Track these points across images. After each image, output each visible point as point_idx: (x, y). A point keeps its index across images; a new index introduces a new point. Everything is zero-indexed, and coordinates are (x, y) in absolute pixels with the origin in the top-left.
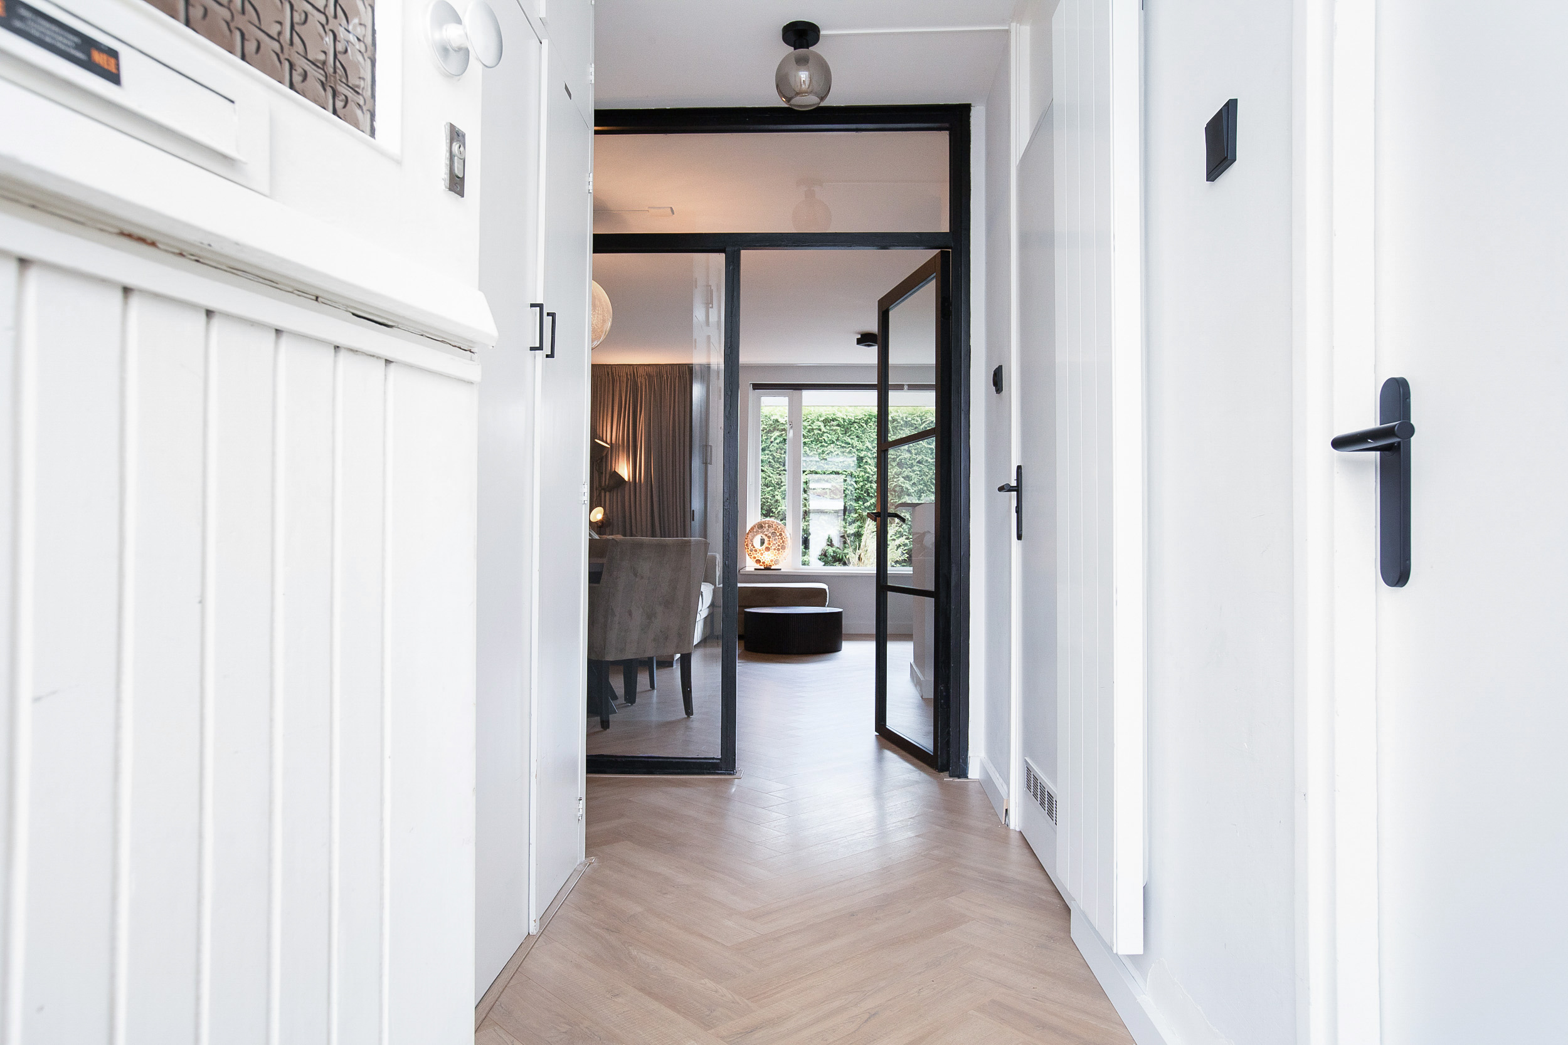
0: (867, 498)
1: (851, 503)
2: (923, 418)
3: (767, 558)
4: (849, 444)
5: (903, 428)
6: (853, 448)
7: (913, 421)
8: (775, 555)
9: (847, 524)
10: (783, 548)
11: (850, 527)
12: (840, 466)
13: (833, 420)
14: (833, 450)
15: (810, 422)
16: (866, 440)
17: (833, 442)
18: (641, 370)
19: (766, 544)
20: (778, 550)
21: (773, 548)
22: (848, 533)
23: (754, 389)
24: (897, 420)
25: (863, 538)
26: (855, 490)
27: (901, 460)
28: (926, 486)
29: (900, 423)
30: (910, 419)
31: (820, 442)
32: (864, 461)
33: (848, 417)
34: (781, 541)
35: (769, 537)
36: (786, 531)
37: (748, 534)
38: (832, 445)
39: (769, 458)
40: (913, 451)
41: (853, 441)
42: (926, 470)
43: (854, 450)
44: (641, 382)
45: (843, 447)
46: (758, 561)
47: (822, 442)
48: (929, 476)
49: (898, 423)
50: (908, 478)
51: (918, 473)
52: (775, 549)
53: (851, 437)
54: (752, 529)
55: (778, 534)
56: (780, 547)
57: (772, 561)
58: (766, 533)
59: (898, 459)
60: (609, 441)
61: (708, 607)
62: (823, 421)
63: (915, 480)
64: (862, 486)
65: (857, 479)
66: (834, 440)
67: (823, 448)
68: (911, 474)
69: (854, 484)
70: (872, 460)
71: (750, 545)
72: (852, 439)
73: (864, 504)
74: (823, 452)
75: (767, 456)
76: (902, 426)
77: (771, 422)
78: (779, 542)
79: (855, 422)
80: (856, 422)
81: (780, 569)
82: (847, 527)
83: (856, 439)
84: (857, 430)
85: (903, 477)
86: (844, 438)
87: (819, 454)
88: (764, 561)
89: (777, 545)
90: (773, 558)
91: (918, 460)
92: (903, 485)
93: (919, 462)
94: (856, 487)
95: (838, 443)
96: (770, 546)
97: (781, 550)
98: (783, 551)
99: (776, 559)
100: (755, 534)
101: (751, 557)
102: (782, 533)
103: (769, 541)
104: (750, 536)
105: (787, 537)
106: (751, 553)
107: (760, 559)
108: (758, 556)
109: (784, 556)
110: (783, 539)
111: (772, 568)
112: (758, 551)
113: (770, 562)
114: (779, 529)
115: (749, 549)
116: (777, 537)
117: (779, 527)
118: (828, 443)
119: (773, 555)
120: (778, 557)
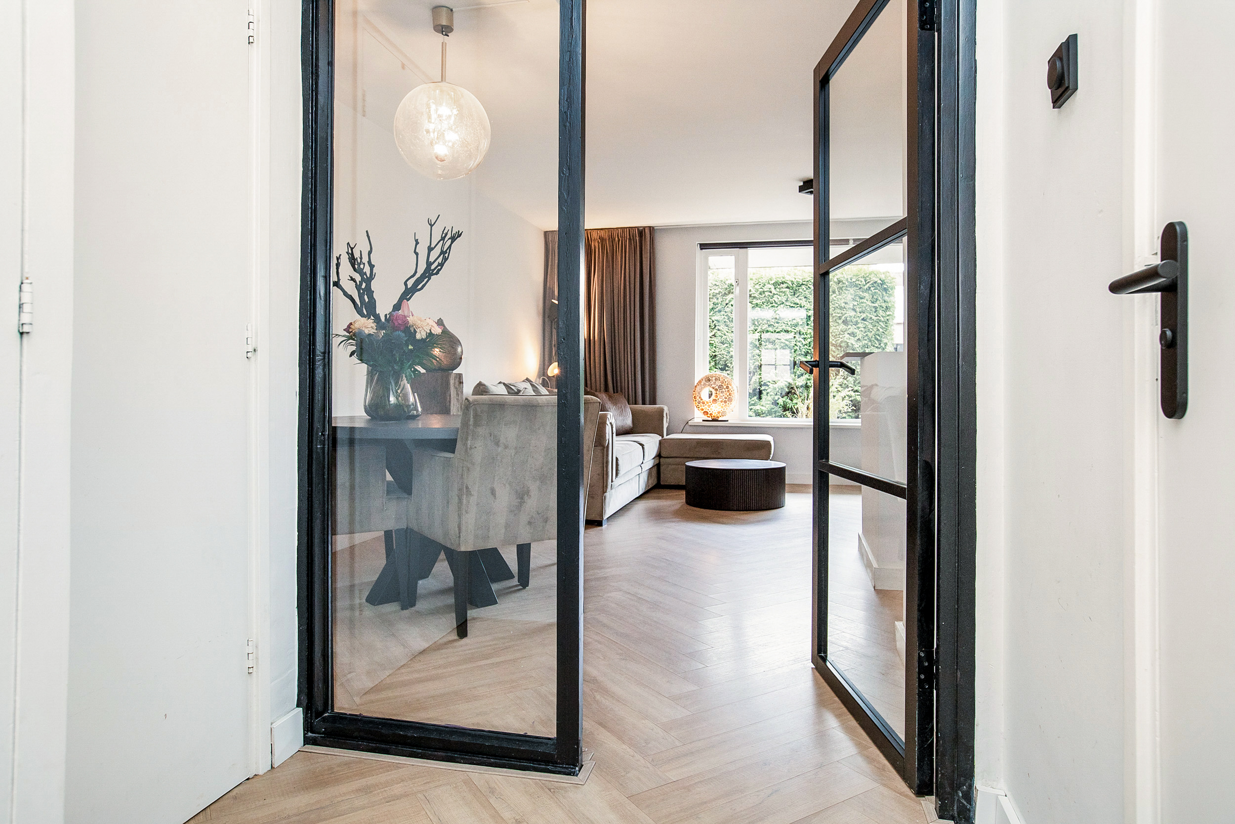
2: (867, 279)
3: (715, 409)
4: (798, 304)
5: (848, 289)
8: (722, 407)
9: (797, 377)
10: (730, 400)
11: (799, 379)
12: (789, 324)
15: (761, 286)
17: (783, 303)
18: (595, 235)
19: (713, 397)
20: (725, 402)
21: (720, 400)
22: (797, 385)
23: (701, 249)
27: (846, 318)
28: (870, 341)
31: (771, 303)
33: (797, 279)
34: (728, 394)
35: (716, 390)
36: (732, 384)
37: (696, 386)
38: (782, 306)
39: (724, 318)
40: (858, 310)
41: (801, 301)
42: (870, 326)
44: (594, 245)
46: (706, 413)
47: (772, 303)
48: (873, 332)
49: (843, 283)
50: (853, 334)
51: (863, 329)
52: (722, 402)
54: (700, 382)
55: (725, 387)
56: (727, 400)
57: (719, 413)
58: (713, 386)
59: (843, 317)
61: (653, 459)
62: (773, 284)
63: (860, 336)
65: (805, 336)
66: (784, 301)
68: (856, 331)
69: (802, 340)
71: (698, 398)
72: (800, 299)
75: (723, 317)
77: (726, 286)
78: (726, 394)
79: (802, 284)
80: (804, 285)
81: (728, 421)
82: (797, 379)
83: (804, 299)
85: (848, 334)
86: (793, 299)
88: (711, 412)
89: (724, 397)
90: (720, 410)
91: (862, 317)
92: (848, 341)
93: (863, 319)
94: (804, 343)
96: (717, 399)
97: (728, 402)
98: (730, 403)
99: (723, 410)
100: (703, 387)
101: (700, 409)
102: (729, 385)
103: (717, 393)
104: (698, 388)
105: (734, 390)
106: (699, 405)
107: (708, 411)
108: (706, 408)
109: (731, 408)
110: (730, 392)
111: (719, 419)
112: (706, 403)
113: (717, 414)
114: (726, 382)
115: (697, 401)
116: (724, 390)
117: (726, 380)
118: (778, 303)
119: (720, 407)
120: (725, 409)
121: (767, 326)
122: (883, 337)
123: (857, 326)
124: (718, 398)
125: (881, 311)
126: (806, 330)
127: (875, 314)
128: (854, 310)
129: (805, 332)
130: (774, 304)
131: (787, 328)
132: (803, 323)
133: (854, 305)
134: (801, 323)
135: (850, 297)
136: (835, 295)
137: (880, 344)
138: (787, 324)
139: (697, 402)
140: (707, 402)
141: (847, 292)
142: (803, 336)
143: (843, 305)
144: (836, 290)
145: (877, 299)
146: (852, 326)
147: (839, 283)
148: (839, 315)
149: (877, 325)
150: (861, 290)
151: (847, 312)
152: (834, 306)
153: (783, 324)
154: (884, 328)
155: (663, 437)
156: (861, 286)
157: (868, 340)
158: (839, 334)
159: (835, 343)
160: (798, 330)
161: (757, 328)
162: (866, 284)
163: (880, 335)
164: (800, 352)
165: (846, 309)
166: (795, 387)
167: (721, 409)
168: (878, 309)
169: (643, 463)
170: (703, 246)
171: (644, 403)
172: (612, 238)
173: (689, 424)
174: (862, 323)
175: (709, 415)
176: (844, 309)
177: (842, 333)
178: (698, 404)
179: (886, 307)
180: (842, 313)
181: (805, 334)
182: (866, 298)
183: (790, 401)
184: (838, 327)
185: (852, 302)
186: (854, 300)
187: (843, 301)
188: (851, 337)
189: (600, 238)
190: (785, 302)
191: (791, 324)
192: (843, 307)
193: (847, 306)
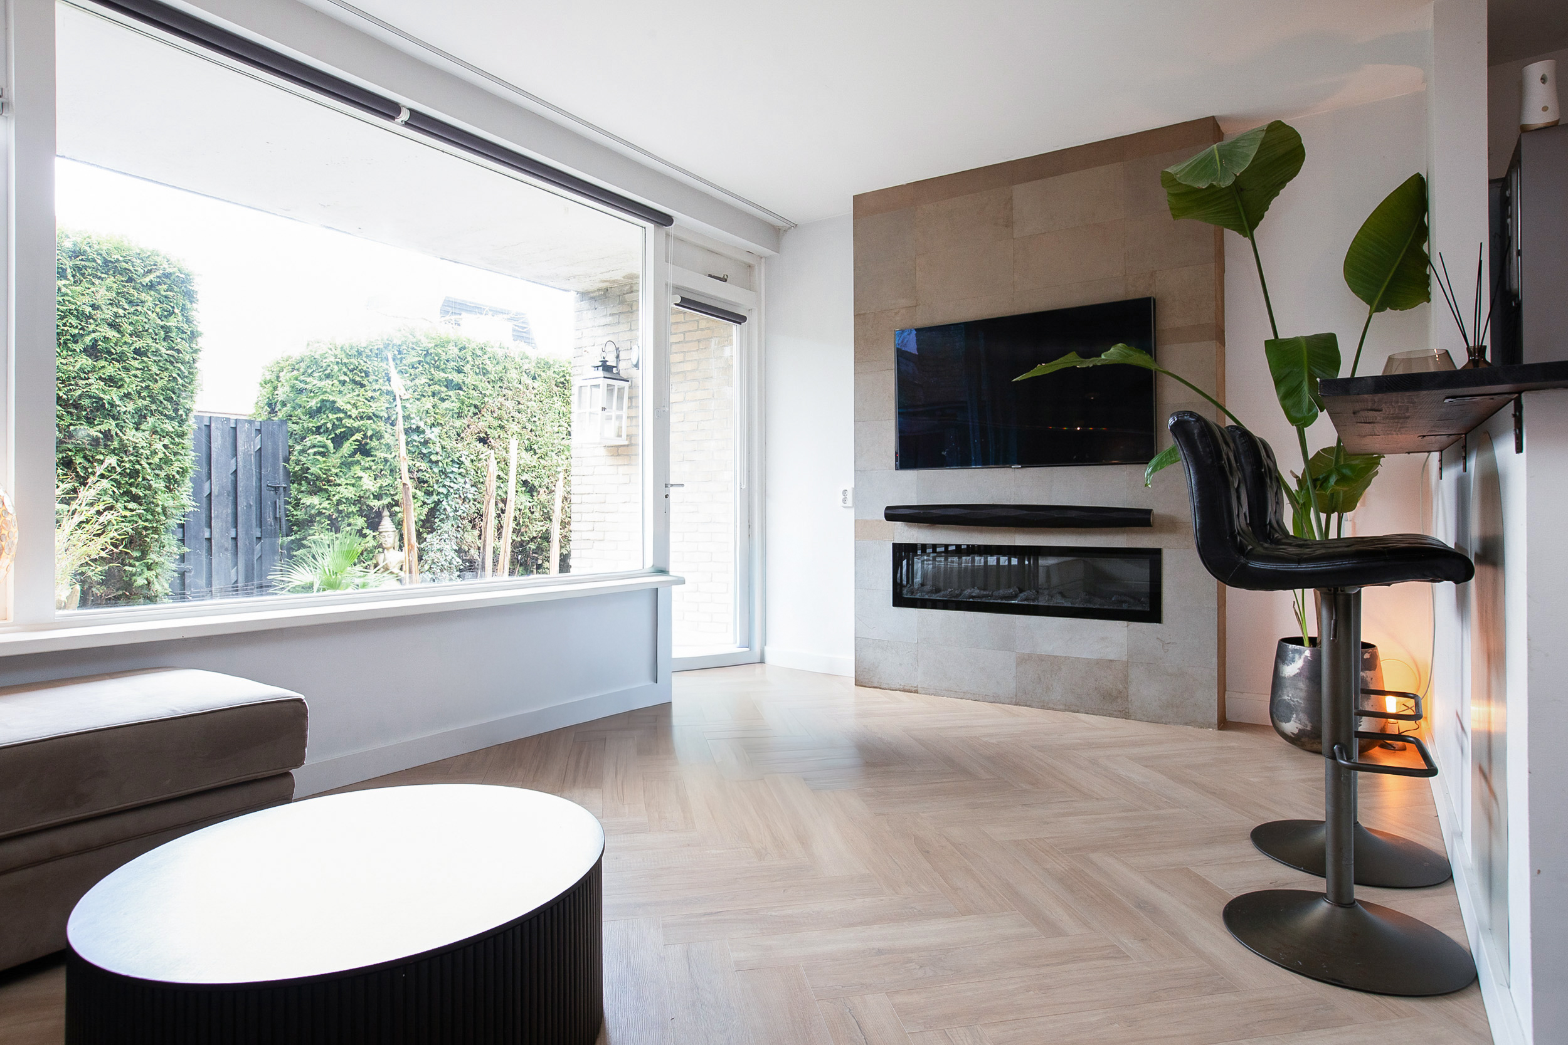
5: (100, 275)
7: (124, 265)
24: (84, 253)
28: (153, 400)
29: (93, 260)
30: (118, 258)
40: (126, 328)
42: (155, 369)
48: (160, 384)
50: (111, 381)
51: (138, 373)
59: (87, 339)
68: (123, 374)
76: (96, 268)
85: (100, 378)
91: (135, 346)
92: (100, 395)
93: (139, 352)
122: (184, 394)
123: (123, 364)
127: (166, 344)
128: (113, 326)
133: (116, 315)
135: (103, 294)
137: (176, 410)
141: (96, 281)
143: (88, 310)
144: (69, 270)
146: (109, 362)
147: (74, 257)
148: (75, 332)
149: (168, 366)
150: (133, 284)
151: (98, 328)
154: (187, 377)
156: (134, 276)
157: (148, 399)
158: (74, 378)
159: (65, 397)
162: (145, 273)
163: (177, 391)
165: (95, 320)
168: (173, 335)
174: (134, 358)
176: (90, 321)
177: (85, 376)
179: (192, 332)
180: (83, 329)
184: (71, 360)
185: (111, 307)
186: (113, 303)
187: (87, 299)
188: (105, 387)
192: (87, 314)
193: (98, 315)
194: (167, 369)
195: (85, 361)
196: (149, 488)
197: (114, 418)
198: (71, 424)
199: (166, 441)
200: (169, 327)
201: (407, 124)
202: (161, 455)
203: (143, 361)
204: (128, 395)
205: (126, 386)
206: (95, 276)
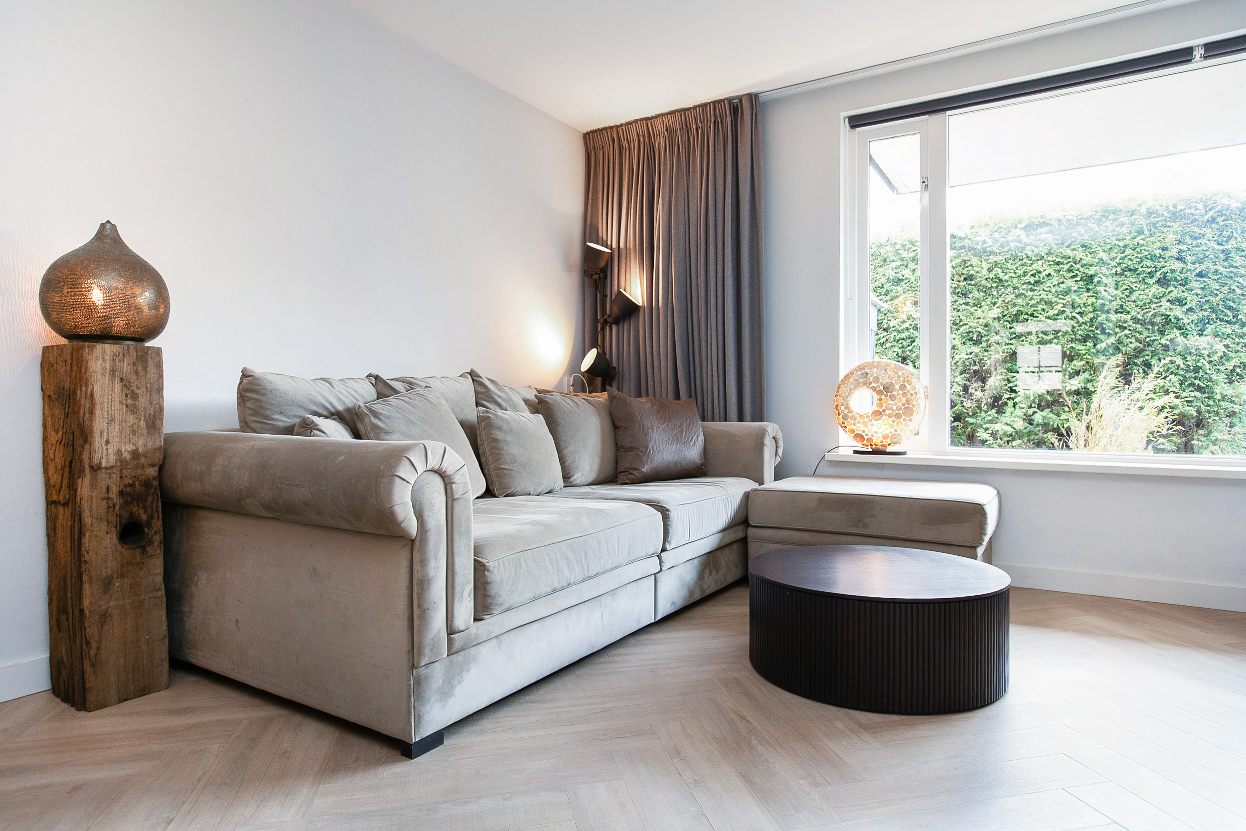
0: (1102, 337)
1: (1073, 345)
3: (879, 430)
4: (1070, 258)
5: (1169, 224)
6: (1075, 263)
7: (1188, 211)
8: (891, 426)
9: (1067, 377)
10: (909, 412)
12: (1053, 290)
13: (1045, 224)
14: (1041, 269)
16: (1099, 248)
18: (659, 126)
19: (875, 407)
20: (898, 416)
21: (889, 412)
22: (1067, 389)
23: (853, 127)
24: (1156, 212)
25: (1095, 397)
26: (1080, 326)
28: (1214, 311)
29: (1163, 215)
30: (1183, 207)
31: (1020, 260)
32: (1096, 280)
33: (1066, 217)
34: (904, 400)
35: (880, 393)
36: (914, 381)
37: (839, 386)
38: (1040, 262)
40: (1189, 259)
41: (1075, 252)
43: (1078, 266)
44: (659, 144)
45: (1058, 264)
46: (859, 437)
47: (1022, 260)
48: (1221, 296)
50: (1180, 302)
51: (1199, 291)
52: (890, 416)
53: (1072, 247)
54: (847, 377)
55: (897, 387)
56: (901, 412)
57: (885, 437)
58: (876, 385)
59: (1158, 273)
60: (614, 246)
61: (723, 530)
62: (1024, 228)
64: (1091, 320)
65: (1083, 309)
67: (1025, 268)
68: (1186, 294)
69: (1078, 316)
70: (1110, 279)
71: (843, 408)
72: (1074, 250)
73: (1095, 345)
74: (1025, 274)
76: (1165, 220)
78: (900, 401)
79: (1077, 224)
80: (1081, 225)
81: (904, 453)
83: (1081, 249)
84: (1082, 235)
85: (1169, 301)
86: (1061, 250)
87: (1019, 277)
88: (869, 436)
89: (894, 408)
90: (887, 432)
91: (1197, 271)
92: (1168, 313)
93: (1200, 275)
94: (1081, 320)
95: (1050, 258)
96: (881, 410)
97: (903, 417)
98: (908, 419)
99: (894, 433)
100: (853, 387)
101: (846, 429)
102: (906, 384)
103: (881, 399)
104: (844, 389)
105: (916, 393)
106: (845, 422)
107: (864, 434)
108: (859, 428)
109: (910, 428)
110: (909, 396)
111: (887, 450)
112: (858, 419)
113: (881, 439)
114: (899, 377)
115: (842, 414)
116: (895, 393)
117: (900, 373)
118: (1034, 258)
119: (888, 426)
120: (899, 429)
121: (1013, 296)
123: (1187, 286)
124: (884, 408)
125: (1238, 258)
126: (1085, 299)
127: (1226, 264)
128: (1180, 259)
129: (1082, 302)
130: (1025, 261)
131: (1050, 296)
132: (1079, 288)
133: (1180, 251)
134: (1076, 288)
135: (1171, 238)
136: (1143, 236)
137: (1236, 316)
138: (1050, 291)
139: (841, 416)
140: (861, 416)
141: (1165, 230)
142: (1078, 310)
143: (1158, 252)
144: (1145, 228)
145: (1229, 238)
146: (1176, 287)
147: (1149, 217)
148: (1149, 270)
149: (1229, 282)
150: (1196, 223)
151: (1167, 264)
152: (1139, 256)
153: (1042, 292)
155: (761, 483)
156: (1196, 217)
157: (1209, 310)
158: (1149, 303)
159: (1141, 318)
160: (1070, 300)
161: (996, 300)
162: (1206, 212)
163: (1237, 300)
164: (1073, 337)
165: (1164, 258)
166: (1065, 394)
167: (890, 430)
168: (1232, 255)
169: (664, 550)
170: (856, 122)
171: (741, 419)
172: (687, 126)
173: (826, 458)
174: (1196, 281)
175: (865, 442)
176: (1161, 260)
177: (1156, 301)
178: (842, 420)
180: (1155, 267)
181: (1082, 305)
182: (1206, 237)
183: (1054, 417)
184: (1147, 291)
185: (1177, 246)
186: (1179, 242)
187: (1158, 245)
188: (1172, 307)
189: (667, 130)
190: (1045, 257)
191: (1056, 292)
192: (1158, 255)
193: (1167, 254)
194: (1226, 284)
195: (1156, 290)
196: (1210, 380)
197: (1180, 328)
198: (1148, 337)
199: (1227, 342)
200: (1227, 250)
201: (1206, 58)
202: (1220, 354)
203: (1205, 282)
204: (1190, 310)
205: (1188, 303)
206: (1166, 226)
